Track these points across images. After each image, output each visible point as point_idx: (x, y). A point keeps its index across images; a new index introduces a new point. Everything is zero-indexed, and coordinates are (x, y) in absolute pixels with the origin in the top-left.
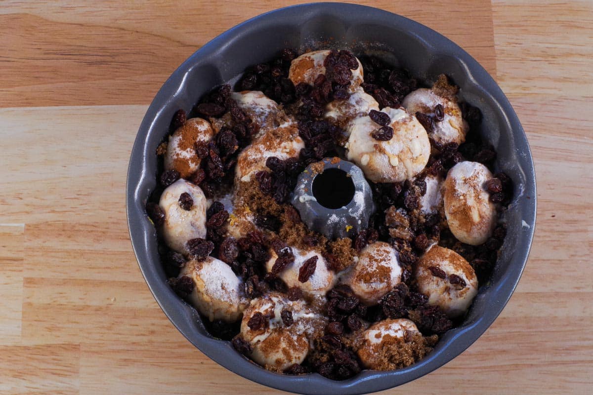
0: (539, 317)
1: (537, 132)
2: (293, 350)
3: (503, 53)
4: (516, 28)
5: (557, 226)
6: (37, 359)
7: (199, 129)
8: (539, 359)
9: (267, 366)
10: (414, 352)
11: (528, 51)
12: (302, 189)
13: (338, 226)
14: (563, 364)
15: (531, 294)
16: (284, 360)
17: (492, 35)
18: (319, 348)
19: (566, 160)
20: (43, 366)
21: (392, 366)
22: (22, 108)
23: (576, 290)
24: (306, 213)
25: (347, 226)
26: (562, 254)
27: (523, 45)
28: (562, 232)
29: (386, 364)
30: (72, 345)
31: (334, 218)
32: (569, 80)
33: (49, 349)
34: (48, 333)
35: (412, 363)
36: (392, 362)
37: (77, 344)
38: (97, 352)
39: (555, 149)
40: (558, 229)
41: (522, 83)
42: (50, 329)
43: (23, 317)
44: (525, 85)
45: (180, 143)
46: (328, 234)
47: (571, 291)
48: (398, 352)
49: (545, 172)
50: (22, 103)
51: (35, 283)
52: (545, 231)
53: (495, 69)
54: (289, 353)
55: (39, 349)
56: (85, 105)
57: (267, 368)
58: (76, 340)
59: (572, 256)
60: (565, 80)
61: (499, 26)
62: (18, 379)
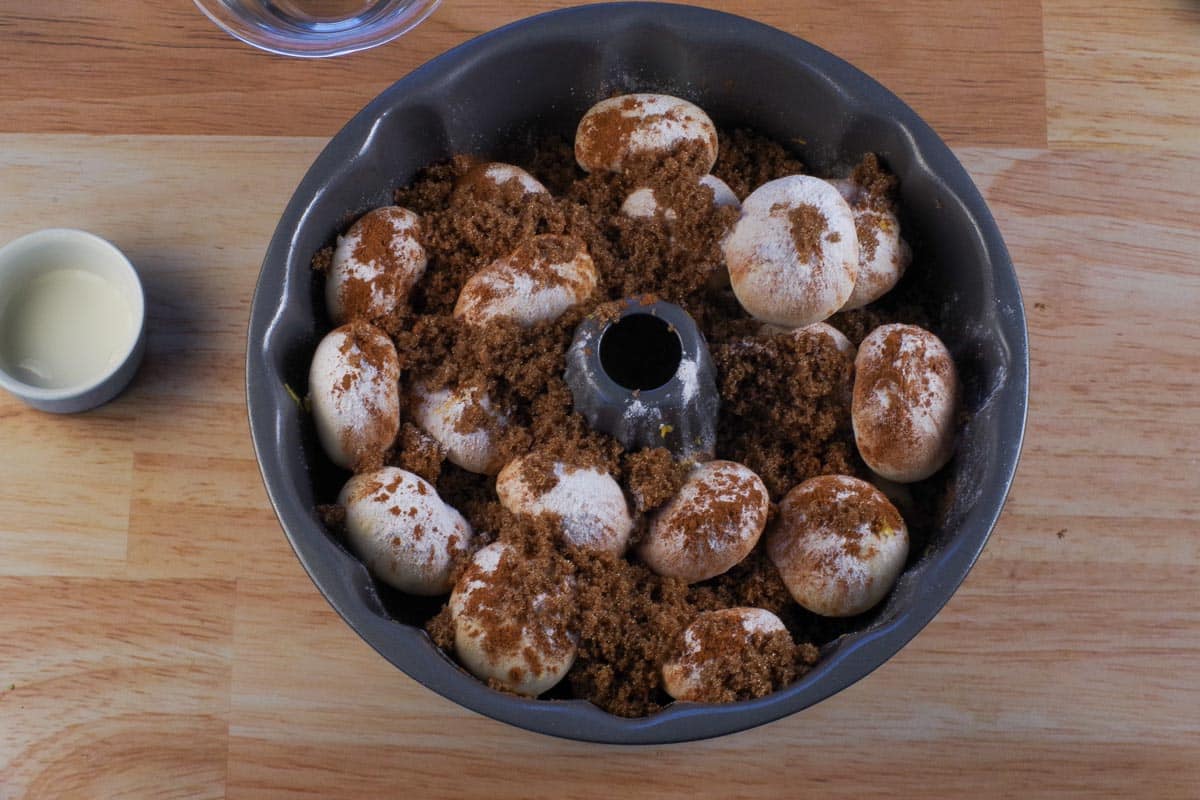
0: (1111, 564)
1: (1118, 217)
2: (545, 653)
3: (1060, 66)
4: (1088, 20)
5: (1151, 393)
6: (156, 606)
7: (395, 226)
8: (1107, 641)
9: (491, 680)
10: (773, 671)
11: (1108, 63)
12: (582, 349)
13: (645, 424)
14: (1153, 653)
15: (1097, 520)
16: (525, 672)
17: (1041, 30)
18: (596, 653)
19: (1175, 270)
20: (168, 619)
21: (730, 695)
22: (143, 137)
23: (1184, 516)
24: (586, 396)
25: (662, 425)
26: (1160, 447)
27: (1098, 52)
28: (1159, 404)
29: (718, 690)
30: (221, 581)
31: (637, 407)
32: (1183, 120)
33: (180, 587)
34: (178, 557)
35: (767, 693)
36: (731, 688)
37: (231, 579)
38: (269, 598)
39: (1153, 250)
40: (1154, 399)
41: (1094, 124)
42: (181, 551)
43: (130, 526)
44: (1098, 126)
45: (357, 251)
46: (625, 438)
47: (1172, 517)
48: (742, 668)
49: (1132, 292)
50: (144, 127)
51: (155, 464)
52: (1127, 402)
53: (1043, 95)
54: (536, 658)
55: (159, 586)
56: (263, 134)
57: (492, 686)
58: (231, 574)
59: (1178, 450)
60: (1177, 119)
61: (1054, 14)
62: (117, 642)
